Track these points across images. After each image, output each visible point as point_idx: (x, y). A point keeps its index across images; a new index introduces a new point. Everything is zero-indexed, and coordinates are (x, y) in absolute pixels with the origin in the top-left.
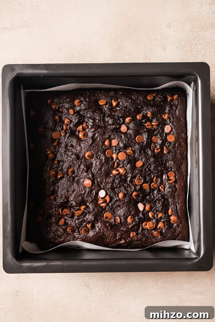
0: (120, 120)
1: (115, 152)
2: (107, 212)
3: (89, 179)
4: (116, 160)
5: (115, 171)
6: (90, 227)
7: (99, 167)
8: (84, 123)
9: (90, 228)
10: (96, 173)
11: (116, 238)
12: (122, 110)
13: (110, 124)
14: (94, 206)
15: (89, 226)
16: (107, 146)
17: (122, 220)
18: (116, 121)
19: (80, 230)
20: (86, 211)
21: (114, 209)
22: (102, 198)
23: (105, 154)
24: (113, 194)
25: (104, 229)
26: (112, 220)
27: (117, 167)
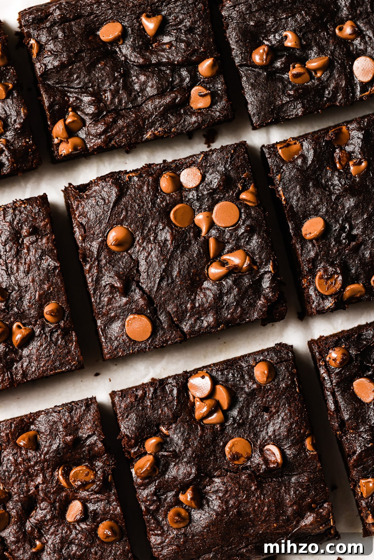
0: (180, 75)
1: (200, 208)
2: (233, 438)
3: (140, 312)
4: (208, 231)
5: (216, 268)
6: (191, 499)
7: (159, 269)
8: (67, 112)
9: (193, 504)
10: (155, 289)
11: (285, 512)
12: (179, 40)
13: (150, 94)
14: (184, 432)
15: (187, 497)
16: (168, 194)
17: (288, 452)
18: (168, 81)
19: (161, 519)
20: (166, 454)
21: (251, 425)
22: (202, 400)
23: (169, 223)
24: (233, 375)
25: (237, 493)
26: (257, 459)
27: (219, 253)
